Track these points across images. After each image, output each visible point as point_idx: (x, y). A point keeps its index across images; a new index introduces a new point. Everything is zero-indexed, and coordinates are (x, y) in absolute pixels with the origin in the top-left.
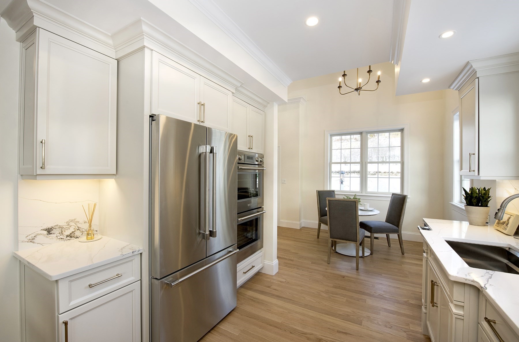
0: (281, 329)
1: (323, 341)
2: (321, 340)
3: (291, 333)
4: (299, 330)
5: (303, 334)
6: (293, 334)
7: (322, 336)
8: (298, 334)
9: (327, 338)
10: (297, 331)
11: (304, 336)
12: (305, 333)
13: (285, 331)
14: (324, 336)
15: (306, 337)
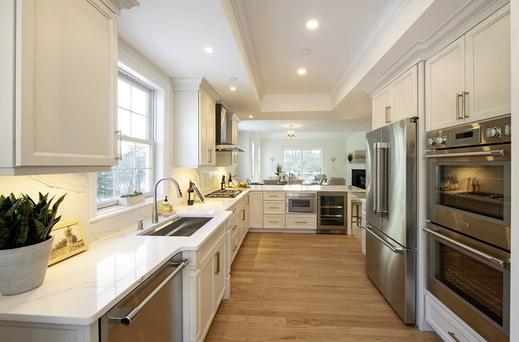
0: (343, 321)
1: (304, 323)
2: (305, 323)
3: (333, 320)
4: (329, 326)
5: (323, 323)
6: (330, 320)
7: (306, 327)
8: (326, 321)
9: (302, 326)
10: (330, 324)
11: (321, 321)
12: (322, 325)
13: (339, 321)
14: (305, 327)
15: (318, 321)
